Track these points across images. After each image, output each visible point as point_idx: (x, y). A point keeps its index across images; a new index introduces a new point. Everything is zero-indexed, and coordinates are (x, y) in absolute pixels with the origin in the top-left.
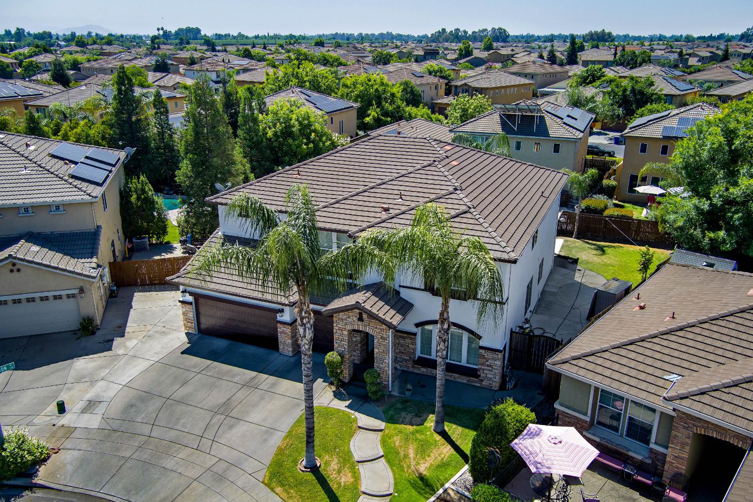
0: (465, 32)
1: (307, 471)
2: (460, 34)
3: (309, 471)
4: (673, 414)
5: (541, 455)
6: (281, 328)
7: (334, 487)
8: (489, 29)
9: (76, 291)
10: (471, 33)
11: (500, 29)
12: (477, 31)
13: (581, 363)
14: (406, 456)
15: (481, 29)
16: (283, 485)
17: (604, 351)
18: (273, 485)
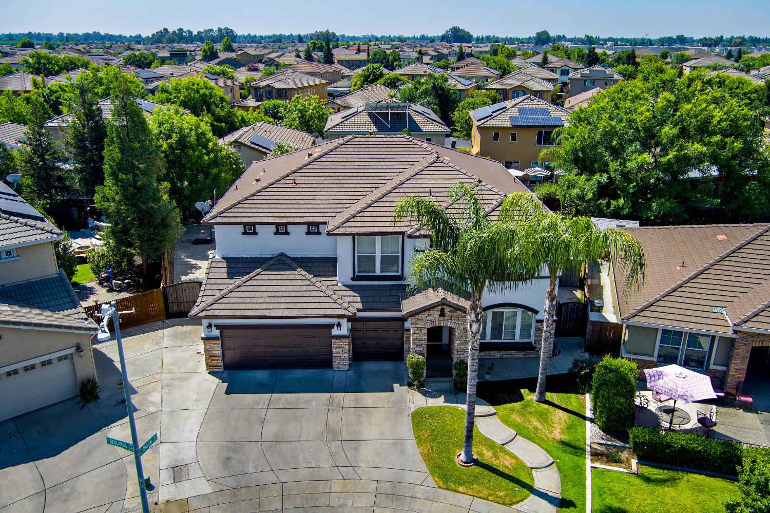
0: (190, 32)
1: (470, 466)
2: (184, 34)
3: (473, 465)
4: (734, 336)
5: (679, 389)
6: (336, 344)
7: (506, 471)
8: (215, 29)
9: (72, 350)
10: (196, 34)
11: (227, 29)
12: (202, 31)
13: (646, 313)
14: (536, 428)
15: (207, 29)
16: (461, 484)
17: (658, 301)
18: (452, 486)
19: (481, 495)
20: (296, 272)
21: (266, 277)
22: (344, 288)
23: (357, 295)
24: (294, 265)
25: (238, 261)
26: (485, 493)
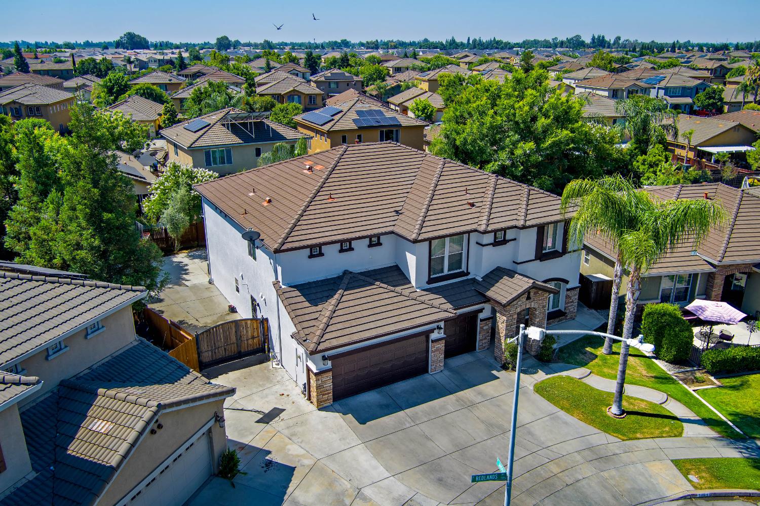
1: (625, 416)
4: (714, 270)
6: (435, 347)
7: (650, 412)
9: (212, 422)
16: (635, 432)
18: (631, 436)
19: (656, 435)
20: (375, 287)
21: (351, 297)
22: (425, 293)
23: (439, 296)
24: (368, 279)
25: (308, 286)
26: (657, 432)
